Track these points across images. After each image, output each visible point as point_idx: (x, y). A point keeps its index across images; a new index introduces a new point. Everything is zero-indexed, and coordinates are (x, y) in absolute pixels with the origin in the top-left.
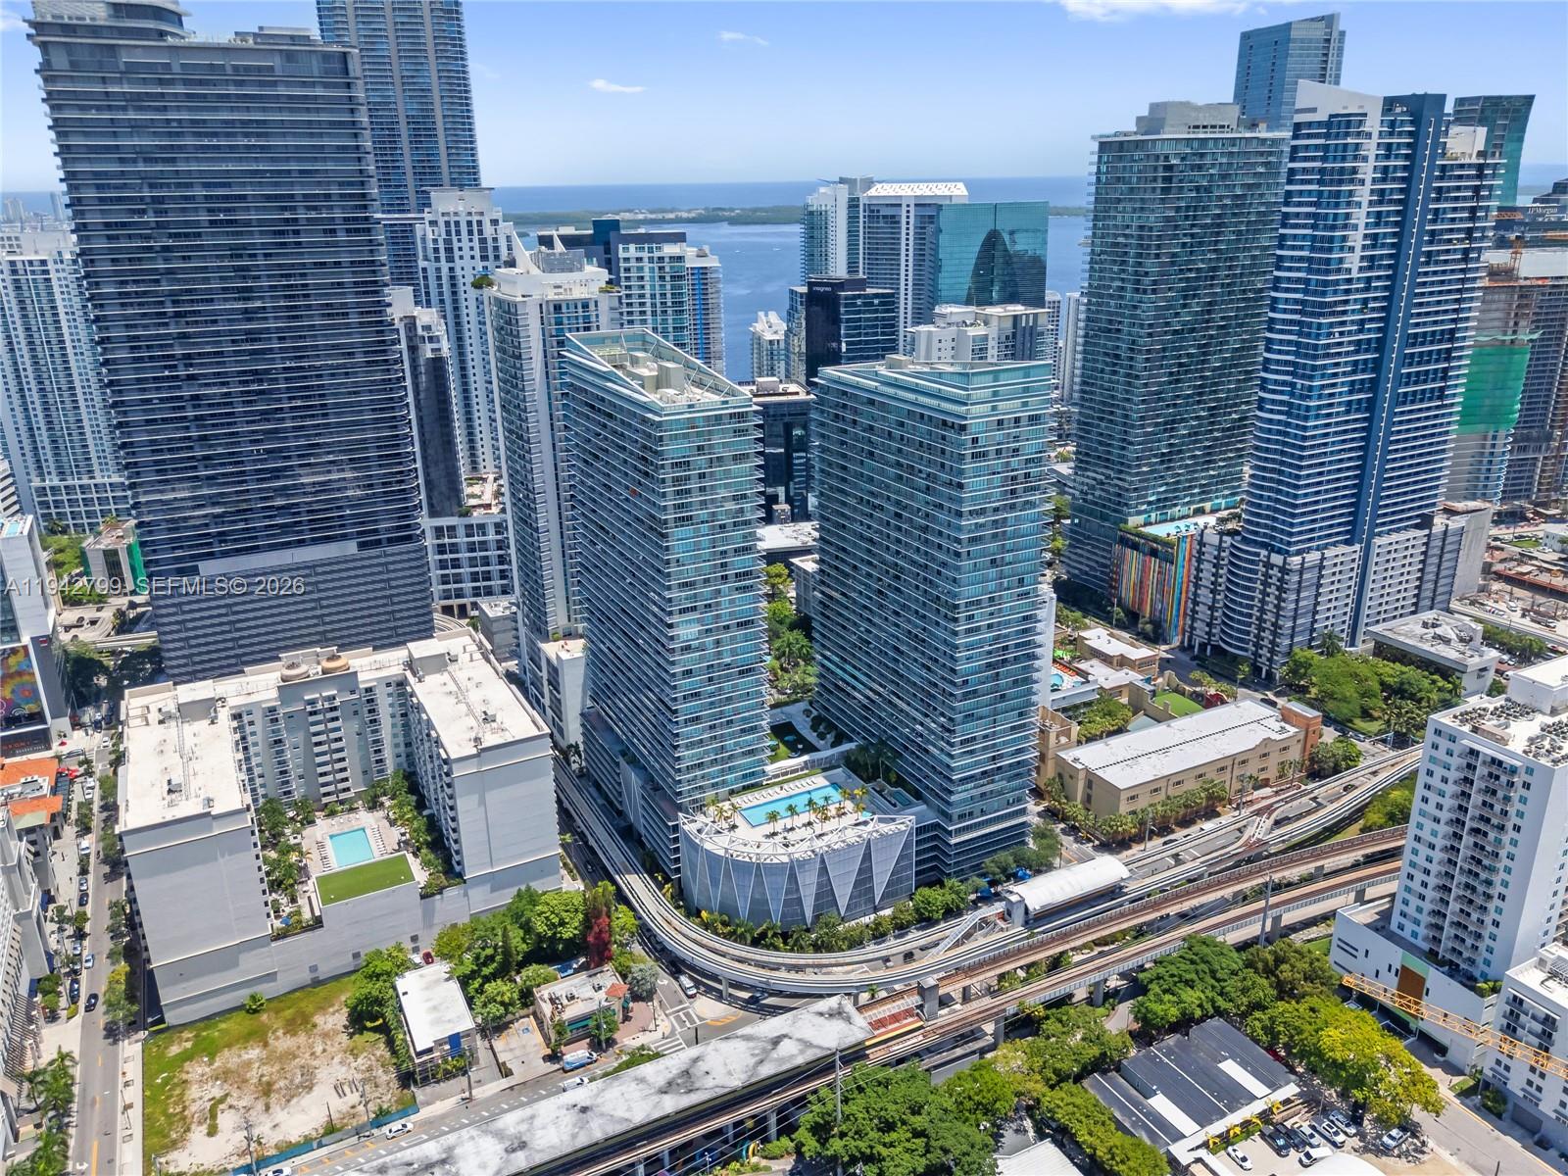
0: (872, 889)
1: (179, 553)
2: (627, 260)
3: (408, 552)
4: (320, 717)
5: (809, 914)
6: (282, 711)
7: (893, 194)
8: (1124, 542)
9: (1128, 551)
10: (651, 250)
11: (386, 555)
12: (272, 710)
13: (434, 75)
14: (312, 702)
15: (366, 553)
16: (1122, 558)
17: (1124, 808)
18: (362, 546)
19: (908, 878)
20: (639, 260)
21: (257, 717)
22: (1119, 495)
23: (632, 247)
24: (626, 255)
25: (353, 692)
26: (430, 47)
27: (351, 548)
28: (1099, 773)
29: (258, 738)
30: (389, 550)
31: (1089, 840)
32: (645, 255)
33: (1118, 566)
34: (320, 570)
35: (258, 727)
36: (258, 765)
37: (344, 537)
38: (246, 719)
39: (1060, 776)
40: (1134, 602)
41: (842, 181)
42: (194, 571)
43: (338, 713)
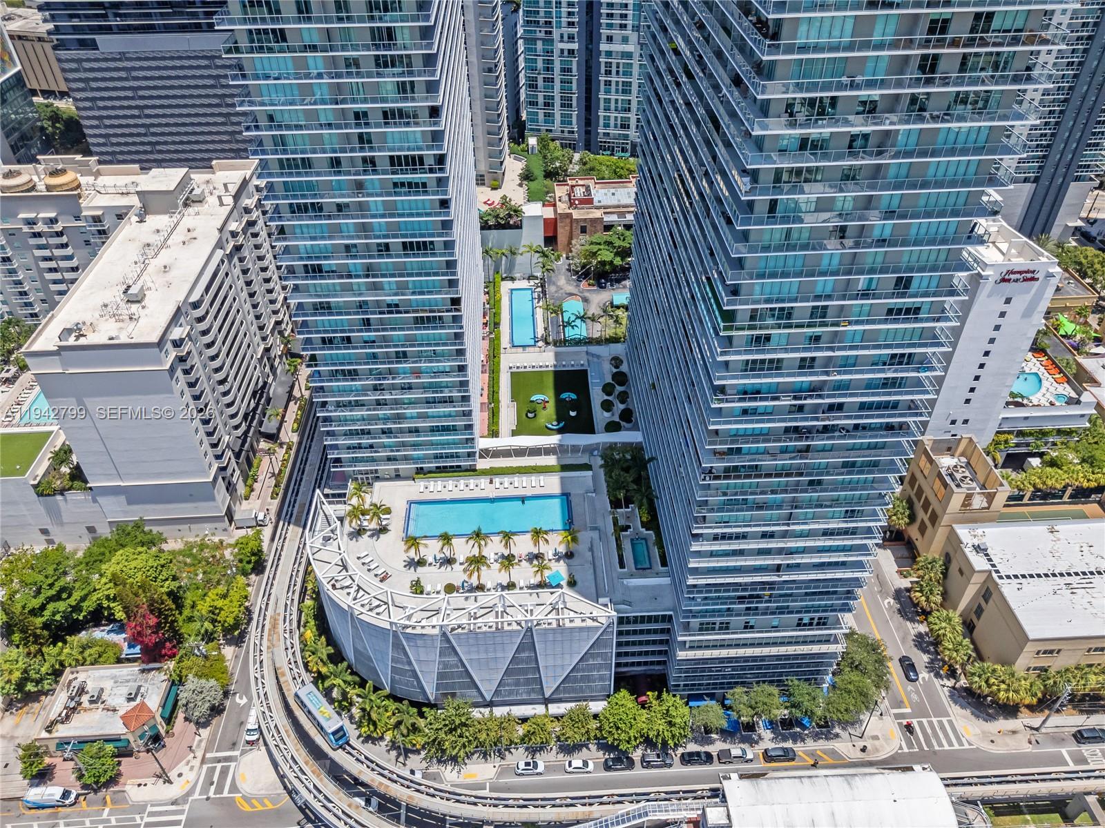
0: (538, 679)
4: (43, 241)
5: (430, 690)
14: (31, 222)
17: (1024, 662)
19: (603, 679)
25: (77, 218)
28: (1008, 589)
31: (952, 674)
39: (948, 560)
42: (93, 45)
43: (64, 239)
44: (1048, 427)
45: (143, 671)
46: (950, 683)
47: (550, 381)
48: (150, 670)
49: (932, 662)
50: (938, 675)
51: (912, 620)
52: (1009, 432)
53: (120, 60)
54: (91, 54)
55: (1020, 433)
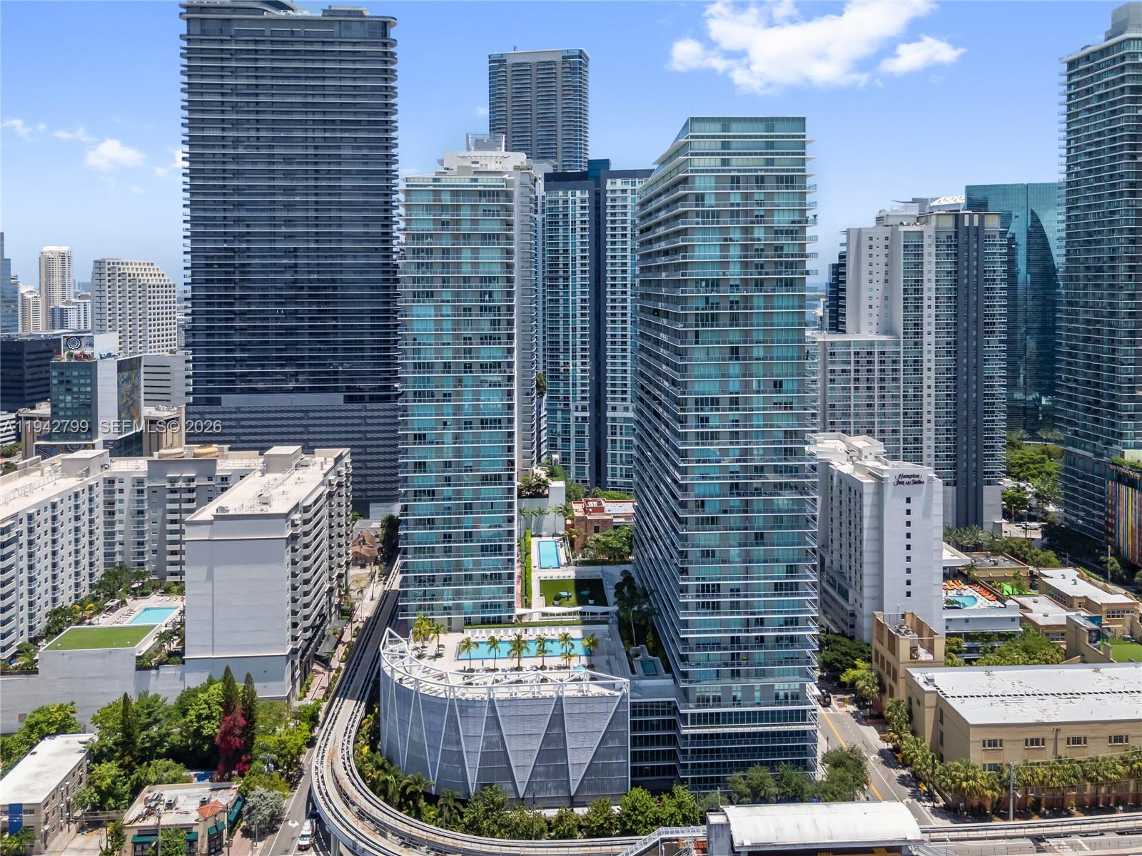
0: (564, 770)
1: (211, 386)
2: (613, 191)
3: (384, 410)
4: (177, 496)
5: (472, 779)
6: (147, 485)
7: (952, 202)
8: (1121, 479)
9: (1123, 488)
10: (634, 184)
11: (367, 410)
12: (140, 481)
13: (560, 111)
14: (173, 480)
15: (350, 406)
16: (1116, 498)
17: (978, 756)
18: (349, 399)
19: (621, 769)
20: (624, 191)
21: (127, 486)
22: (1113, 424)
23: (619, 181)
24: (613, 188)
25: (210, 479)
26: (559, 93)
27: (338, 399)
28: (954, 703)
29: (124, 506)
30: (370, 406)
31: (931, 797)
32: (629, 187)
33: (1113, 507)
34: (311, 415)
35: (126, 496)
36: (121, 532)
37: (336, 390)
38: (117, 486)
39: (910, 700)
40: (1134, 551)
41: (915, 201)
42: (218, 401)
43: (194, 495)
44: (989, 629)
45: (213, 790)
46: (931, 804)
47: (572, 585)
48: (219, 789)
49: (914, 792)
50: (919, 800)
51: (895, 767)
52: (959, 635)
53: (235, 413)
54: (214, 408)
55: (968, 637)
